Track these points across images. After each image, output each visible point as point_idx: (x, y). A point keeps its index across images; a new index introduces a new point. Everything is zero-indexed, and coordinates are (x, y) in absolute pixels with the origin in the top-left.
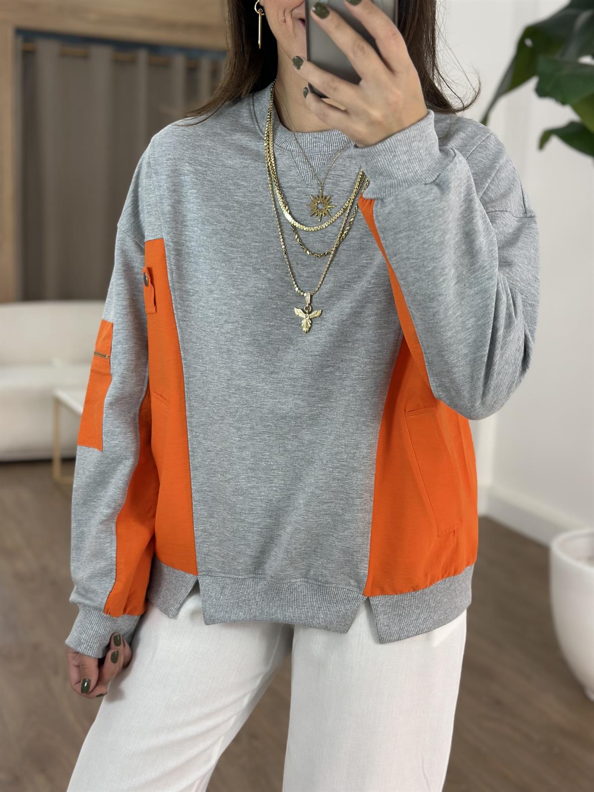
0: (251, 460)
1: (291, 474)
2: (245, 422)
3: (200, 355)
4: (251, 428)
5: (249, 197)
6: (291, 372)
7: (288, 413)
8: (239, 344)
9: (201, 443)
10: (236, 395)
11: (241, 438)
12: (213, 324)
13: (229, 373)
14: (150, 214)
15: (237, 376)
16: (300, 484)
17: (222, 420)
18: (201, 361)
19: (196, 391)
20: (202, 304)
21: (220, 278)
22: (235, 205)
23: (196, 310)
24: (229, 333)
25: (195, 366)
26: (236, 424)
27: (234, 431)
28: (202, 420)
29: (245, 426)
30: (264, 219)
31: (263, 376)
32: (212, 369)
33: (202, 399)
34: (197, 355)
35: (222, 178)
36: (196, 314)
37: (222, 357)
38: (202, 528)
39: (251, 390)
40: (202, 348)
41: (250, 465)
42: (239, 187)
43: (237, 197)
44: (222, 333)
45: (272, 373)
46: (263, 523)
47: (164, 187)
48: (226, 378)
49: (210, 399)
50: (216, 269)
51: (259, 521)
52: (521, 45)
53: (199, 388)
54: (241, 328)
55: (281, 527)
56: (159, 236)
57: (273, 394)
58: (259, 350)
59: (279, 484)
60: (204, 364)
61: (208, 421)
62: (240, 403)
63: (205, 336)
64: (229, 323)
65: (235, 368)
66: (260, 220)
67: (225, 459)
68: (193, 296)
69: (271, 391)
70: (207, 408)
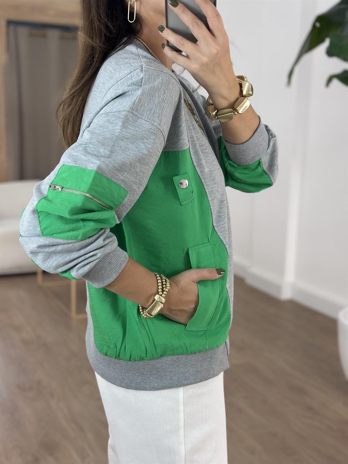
52: (314, 26)
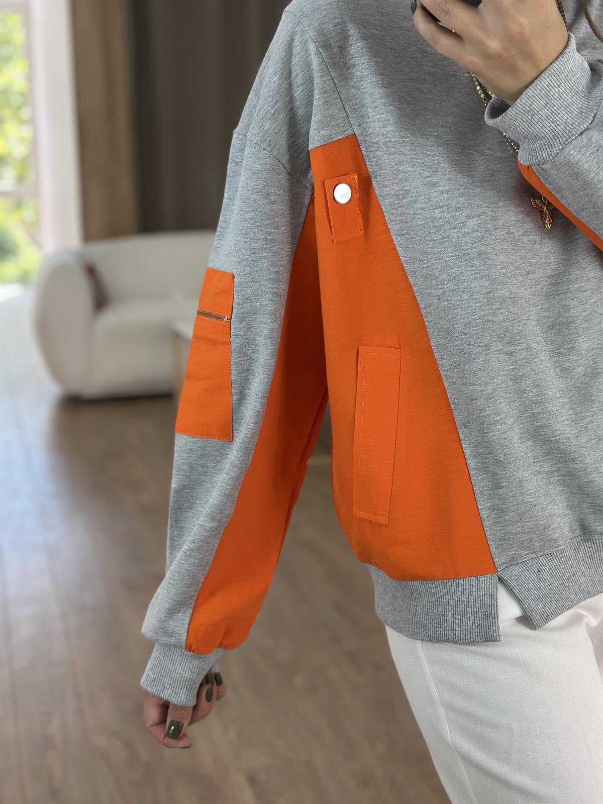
0: (535, 390)
1: (578, 399)
2: (518, 342)
3: (431, 275)
4: (527, 349)
5: (440, 67)
6: (548, 268)
7: (556, 320)
8: (493, 242)
9: (461, 391)
10: (503, 311)
11: (515, 365)
12: (447, 227)
13: (487, 284)
14: (330, 103)
15: (499, 284)
16: (594, 406)
17: (487, 350)
18: (434, 282)
19: (438, 323)
20: (419, 206)
21: (442, 165)
22: (428, 77)
23: (412, 216)
24: (477, 231)
25: (429, 291)
26: (507, 349)
27: (505, 357)
28: (455, 359)
29: (518, 348)
30: (465, 91)
31: (521, 279)
32: (454, 288)
33: (448, 332)
34: (427, 276)
35: (403, 44)
36: (414, 221)
37: (472, 266)
38: (489, 504)
39: (516, 299)
40: (432, 265)
41: (533, 399)
42: (425, 54)
43: (427, 67)
44: (465, 233)
45: (528, 273)
46: (565, 468)
47: (340, 64)
48: (484, 291)
49: (460, 329)
50: (433, 156)
51: (559, 467)
53: (441, 319)
54: (491, 220)
55: (590, 470)
56: (349, 132)
57: (534, 300)
58: (513, 245)
59: (569, 415)
60: (438, 285)
61: (463, 359)
62: (509, 318)
63: (433, 248)
64: (473, 218)
65: (494, 274)
66: (460, 92)
67: (502, 401)
68: (404, 198)
69: (531, 296)
70: (457, 343)
